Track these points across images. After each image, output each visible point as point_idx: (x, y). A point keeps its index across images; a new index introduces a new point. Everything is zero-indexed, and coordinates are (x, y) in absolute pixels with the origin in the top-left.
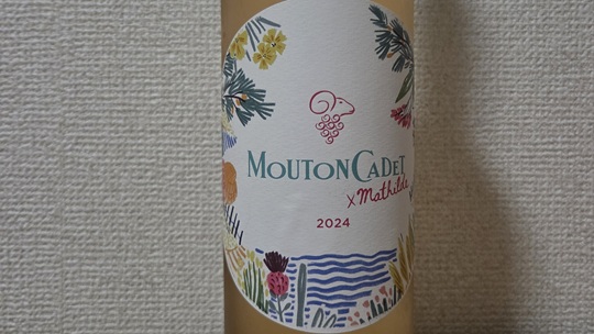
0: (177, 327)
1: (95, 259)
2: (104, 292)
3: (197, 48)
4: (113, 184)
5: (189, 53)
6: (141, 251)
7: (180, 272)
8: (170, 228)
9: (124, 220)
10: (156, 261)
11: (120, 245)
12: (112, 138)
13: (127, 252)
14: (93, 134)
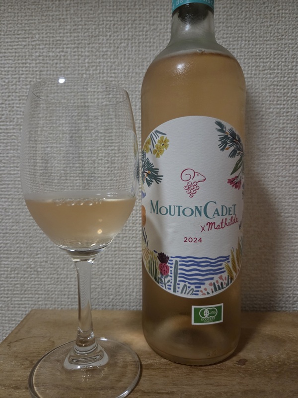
0: (50, 294)
1: (8, 258)
2: (13, 276)
3: (61, 145)
4: (16, 219)
5: (57, 147)
6: (31, 254)
7: (52, 266)
8: (46, 242)
9: (22, 238)
10: (39, 260)
11: (21, 251)
12: (16, 195)
13: (24, 255)
14: (6, 193)
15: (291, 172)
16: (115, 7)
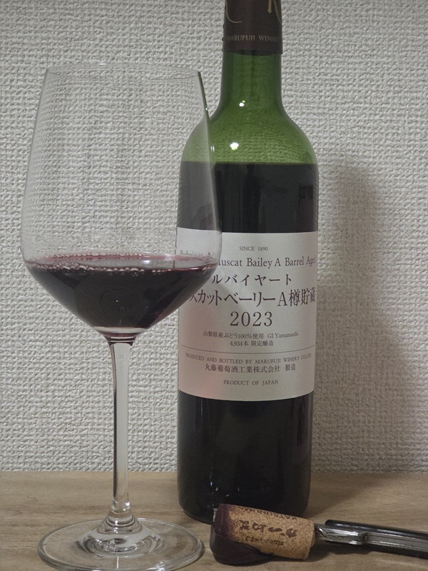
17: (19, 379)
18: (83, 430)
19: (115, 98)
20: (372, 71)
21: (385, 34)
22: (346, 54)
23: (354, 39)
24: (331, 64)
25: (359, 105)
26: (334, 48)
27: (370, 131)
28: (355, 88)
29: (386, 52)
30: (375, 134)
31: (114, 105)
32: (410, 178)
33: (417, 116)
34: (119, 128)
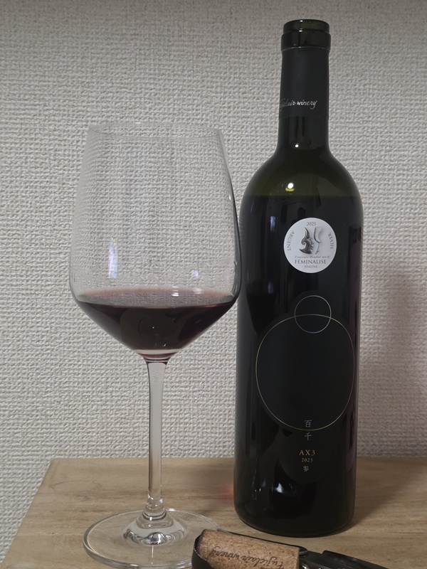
15: (377, 287)
16: (157, 72)
17: (84, 382)
18: (135, 423)
19: (160, 155)
20: (368, 134)
21: (379, 104)
22: (347, 120)
23: (354, 108)
24: (335, 128)
25: (357, 161)
26: (338, 116)
27: (366, 182)
28: (354, 148)
29: (379, 119)
30: (370, 184)
31: (159, 162)
32: (398, 220)
33: (404, 170)
34: (163, 180)
